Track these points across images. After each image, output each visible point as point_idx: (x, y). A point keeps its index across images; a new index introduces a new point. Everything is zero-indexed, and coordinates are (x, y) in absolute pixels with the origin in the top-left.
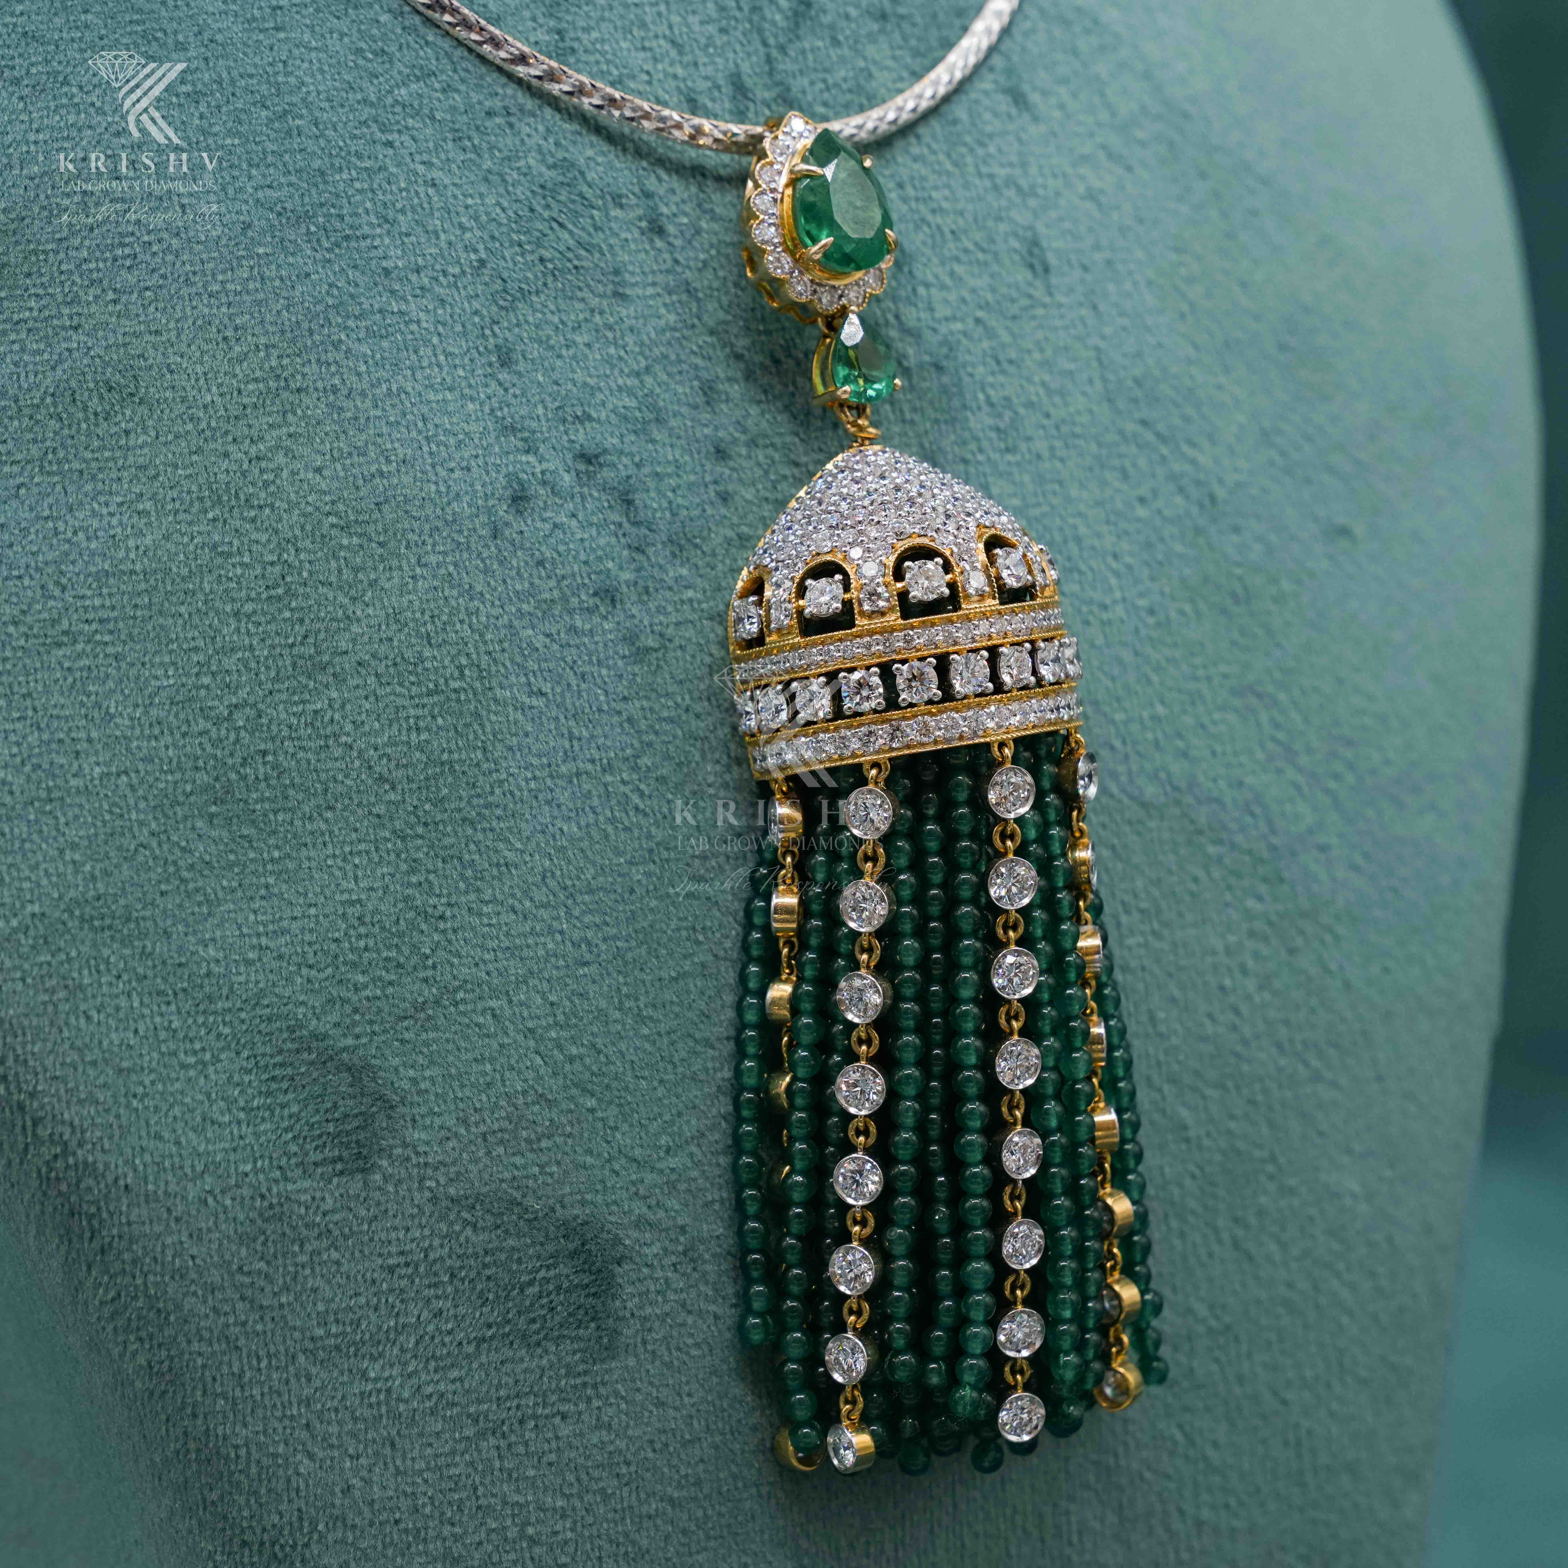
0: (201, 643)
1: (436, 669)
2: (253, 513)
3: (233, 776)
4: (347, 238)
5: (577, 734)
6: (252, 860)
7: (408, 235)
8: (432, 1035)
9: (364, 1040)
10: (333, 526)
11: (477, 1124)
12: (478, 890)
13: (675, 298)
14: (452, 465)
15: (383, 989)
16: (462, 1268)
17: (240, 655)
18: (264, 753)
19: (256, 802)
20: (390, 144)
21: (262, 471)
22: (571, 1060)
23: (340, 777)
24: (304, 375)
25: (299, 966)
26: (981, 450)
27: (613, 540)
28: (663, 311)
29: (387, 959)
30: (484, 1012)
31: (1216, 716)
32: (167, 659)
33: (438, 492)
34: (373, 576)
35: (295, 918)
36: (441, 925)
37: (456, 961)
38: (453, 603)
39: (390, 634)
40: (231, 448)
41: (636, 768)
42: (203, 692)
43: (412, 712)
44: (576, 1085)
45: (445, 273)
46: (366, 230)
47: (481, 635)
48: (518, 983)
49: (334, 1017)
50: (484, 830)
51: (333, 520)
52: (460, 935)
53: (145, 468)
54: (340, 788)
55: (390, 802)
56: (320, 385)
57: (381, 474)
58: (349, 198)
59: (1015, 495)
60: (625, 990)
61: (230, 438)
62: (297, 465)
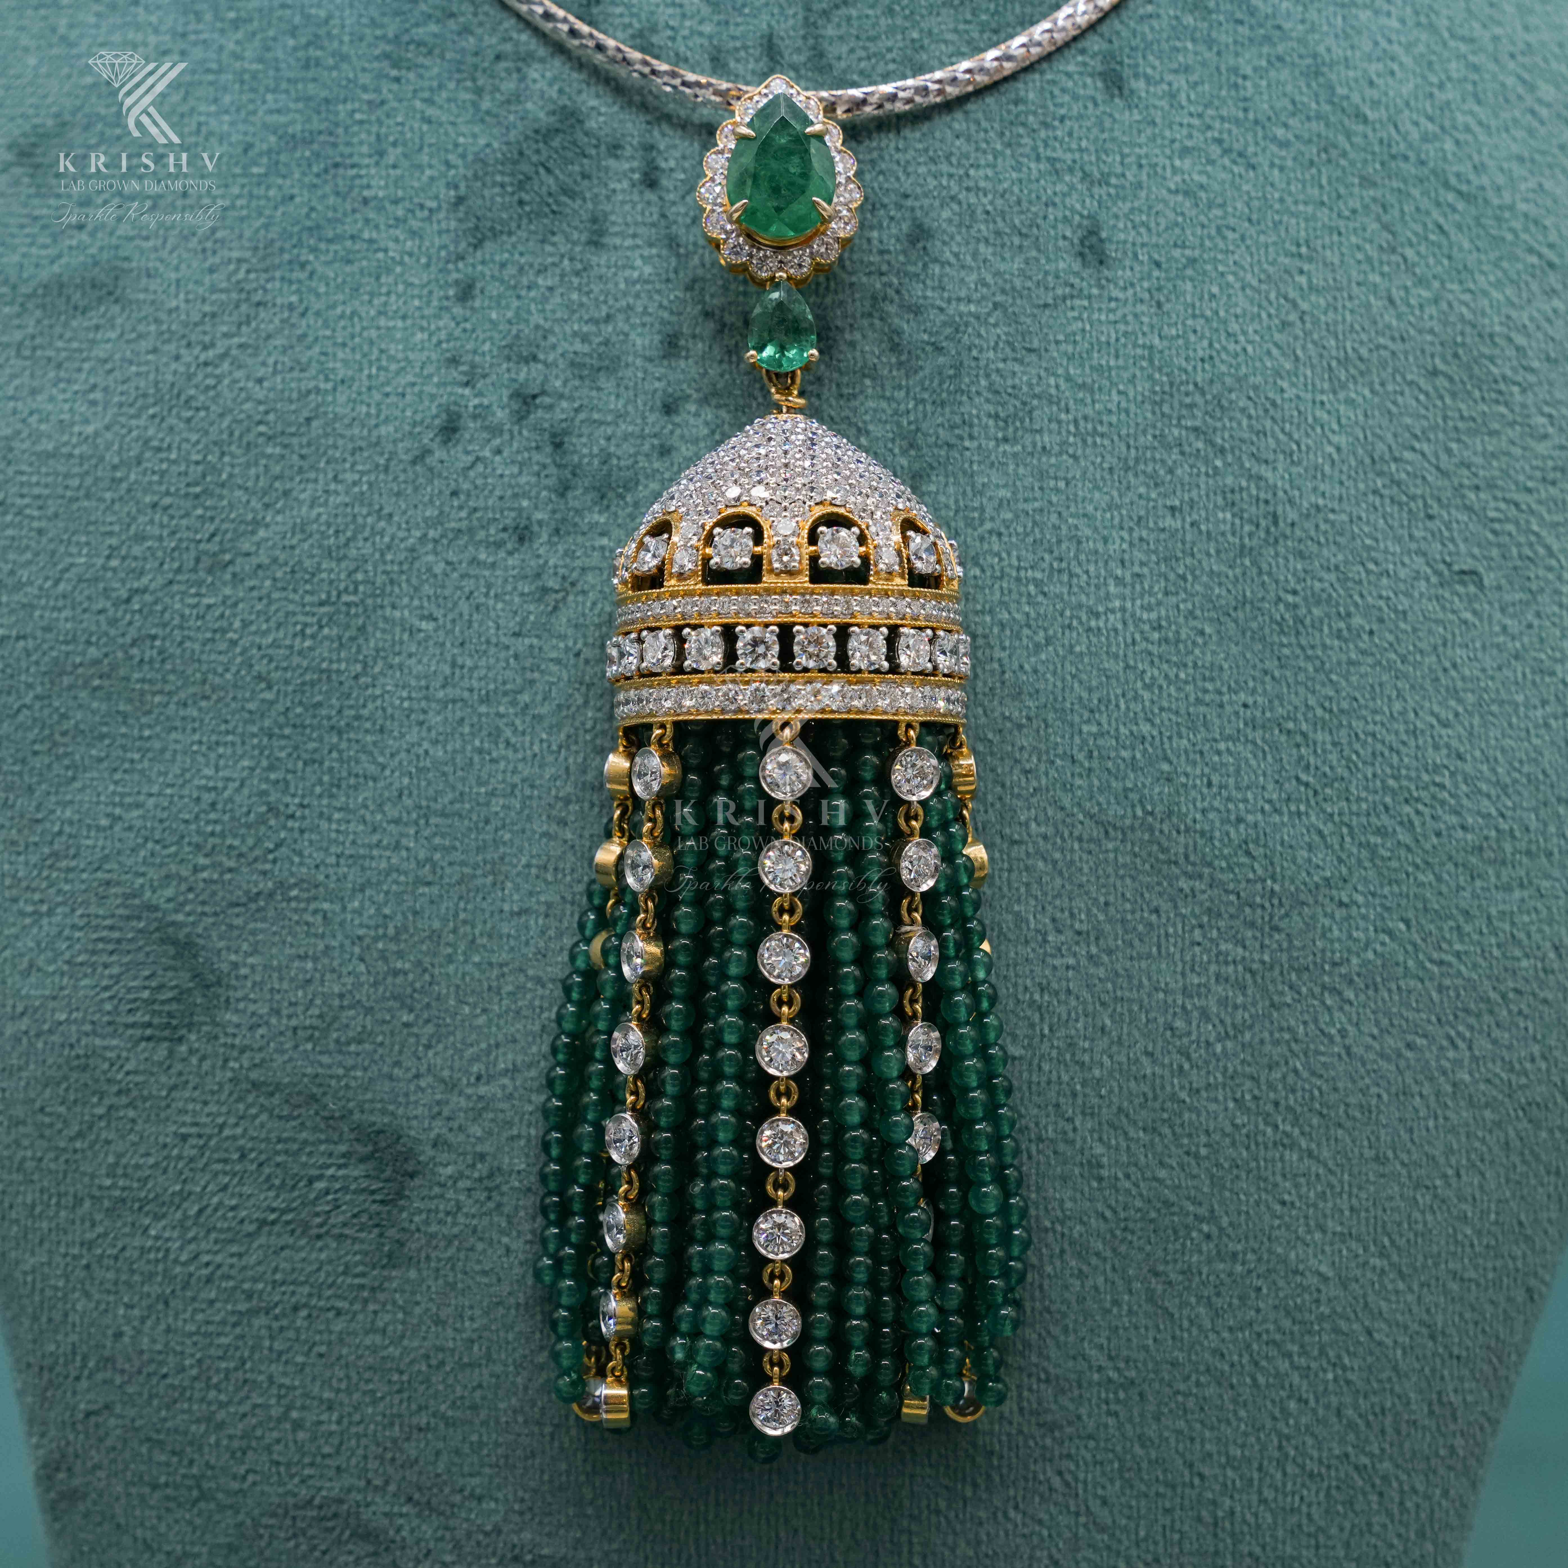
0: (116, 528)
1: (331, 582)
2: (190, 414)
3: (120, 655)
4: (336, 165)
5: (460, 661)
6: (124, 735)
7: (394, 167)
8: (259, 925)
9: (191, 919)
10: (261, 434)
11: (290, 1017)
12: (332, 796)
13: (654, 251)
14: (388, 389)
15: (222, 874)
16: (252, 1150)
17: (150, 543)
18: (154, 638)
19: (138, 681)
20: (397, 80)
21: (206, 376)
22: (396, 973)
23: (220, 670)
24: (265, 290)
25: (146, 839)
26: (971, 437)
27: (533, 480)
28: (639, 262)
29: (230, 847)
30: (315, 912)
31: (1222, 746)
32: (83, 539)
33: (368, 414)
34: (288, 486)
35: (151, 795)
36: (290, 824)
37: (297, 860)
38: (360, 520)
39: (294, 541)
40: (183, 351)
41: (514, 703)
42: (109, 574)
43: (301, 618)
44: (395, 998)
45: (422, 207)
46: (356, 159)
47: (382, 555)
48: (354, 890)
49: (169, 892)
50: (349, 740)
51: (262, 428)
52: (306, 836)
53: (106, 361)
54: (217, 680)
55: (263, 701)
56: (279, 301)
57: (318, 390)
58: (346, 129)
59: (1005, 486)
60: (462, 916)
61: (184, 342)
62: (239, 374)
